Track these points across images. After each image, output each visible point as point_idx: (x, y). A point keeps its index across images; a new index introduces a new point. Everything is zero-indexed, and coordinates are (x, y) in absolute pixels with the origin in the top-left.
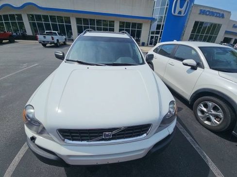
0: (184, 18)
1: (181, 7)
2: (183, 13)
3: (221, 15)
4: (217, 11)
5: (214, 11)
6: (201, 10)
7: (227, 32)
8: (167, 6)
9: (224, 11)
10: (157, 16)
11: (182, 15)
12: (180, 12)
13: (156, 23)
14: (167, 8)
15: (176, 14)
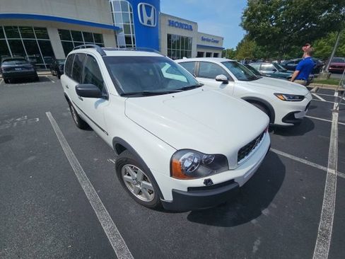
0: (156, 29)
1: (149, 15)
2: (152, 22)
3: (189, 27)
4: (185, 23)
5: (182, 22)
6: (169, 21)
7: (199, 46)
8: (131, 11)
9: (191, 22)
10: (120, 24)
11: (152, 25)
12: (149, 22)
13: (122, 35)
14: (131, 14)
15: (145, 24)
